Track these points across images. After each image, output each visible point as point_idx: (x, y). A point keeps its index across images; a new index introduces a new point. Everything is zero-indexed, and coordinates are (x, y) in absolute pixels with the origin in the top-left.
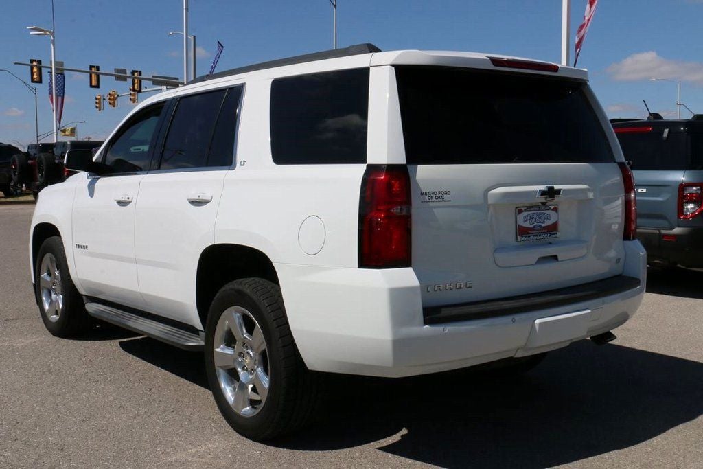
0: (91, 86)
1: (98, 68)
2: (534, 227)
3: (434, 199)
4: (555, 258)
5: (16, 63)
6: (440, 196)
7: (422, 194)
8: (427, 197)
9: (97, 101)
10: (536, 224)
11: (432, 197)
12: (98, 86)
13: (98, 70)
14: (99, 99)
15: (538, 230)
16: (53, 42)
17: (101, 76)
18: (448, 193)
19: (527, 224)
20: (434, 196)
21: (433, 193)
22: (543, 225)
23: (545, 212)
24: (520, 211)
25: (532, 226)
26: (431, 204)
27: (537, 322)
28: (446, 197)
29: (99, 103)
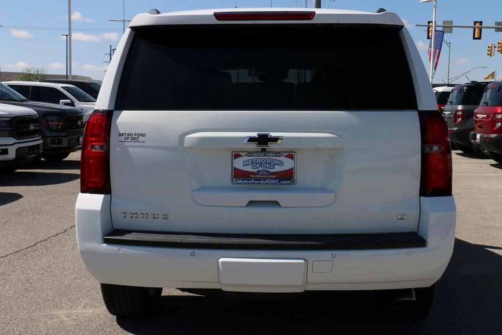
0: (474, 38)
1: (481, 23)
2: (258, 171)
3: (130, 140)
4: (276, 204)
5: (417, 25)
6: (135, 137)
7: (120, 135)
8: (123, 137)
9: (489, 49)
10: (260, 168)
11: (128, 138)
12: (480, 38)
13: (481, 25)
14: (491, 47)
15: (264, 174)
16: (435, 6)
17: (483, 29)
18: (143, 135)
19: (249, 168)
20: (130, 137)
21: (129, 134)
22: (272, 171)
23: (273, 158)
24: (237, 156)
25: (255, 170)
26: (126, 144)
27: (221, 260)
28: (141, 138)
29: (491, 51)
